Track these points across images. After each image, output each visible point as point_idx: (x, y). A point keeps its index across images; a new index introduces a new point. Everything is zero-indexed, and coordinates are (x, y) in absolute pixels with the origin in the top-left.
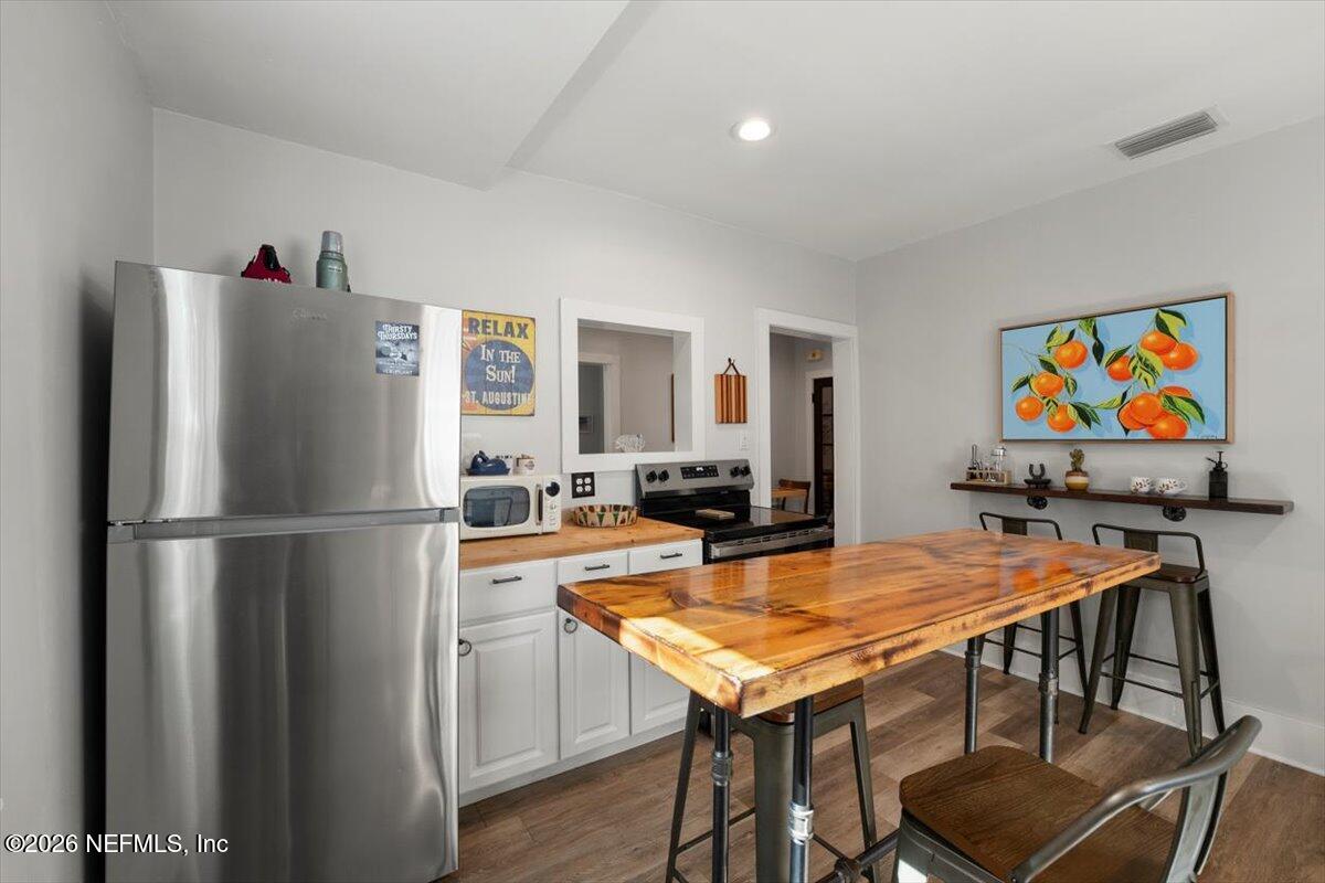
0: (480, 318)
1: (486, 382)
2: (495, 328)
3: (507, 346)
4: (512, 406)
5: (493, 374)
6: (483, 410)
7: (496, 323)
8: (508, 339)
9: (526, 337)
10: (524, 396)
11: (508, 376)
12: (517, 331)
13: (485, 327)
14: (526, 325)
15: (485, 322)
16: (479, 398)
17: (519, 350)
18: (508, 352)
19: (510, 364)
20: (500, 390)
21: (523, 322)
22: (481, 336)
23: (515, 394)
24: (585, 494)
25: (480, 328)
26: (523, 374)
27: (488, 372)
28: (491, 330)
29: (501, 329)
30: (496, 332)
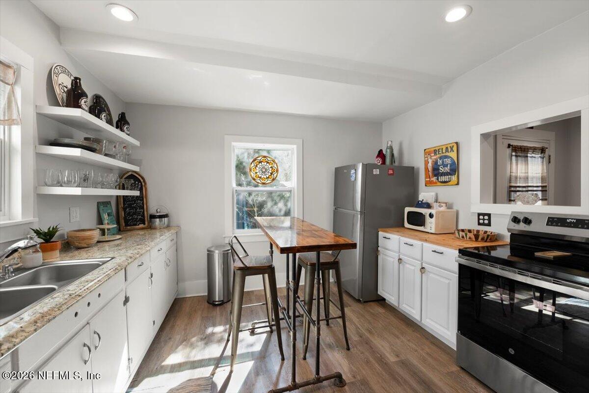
0: (437, 149)
1: (439, 173)
2: (442, 151)
3: (446, 157)
4: (449, 181)
5: (442, 169)
6: (439, 184)
7: (442, 149)
8: (447, 154)
9: (453, 151)
10: (453, 176)
11: (447, 169)
12: (449, 150)
13: (439, 151)
14: (453, 146)
15: (438, 150)
16: (438, 179)
17: (451, 157)
18: (446, 159)
19: (447, 165)
20: (445, 176)
21: (451, 145)
22: (438, 156)
23: (450, 176)
24: (484, 224)
25: (437, 153)
26: (452, 167)
27: (440, 169)
28: (441, 152)
29: (444, 151)
30: (442, 153)
